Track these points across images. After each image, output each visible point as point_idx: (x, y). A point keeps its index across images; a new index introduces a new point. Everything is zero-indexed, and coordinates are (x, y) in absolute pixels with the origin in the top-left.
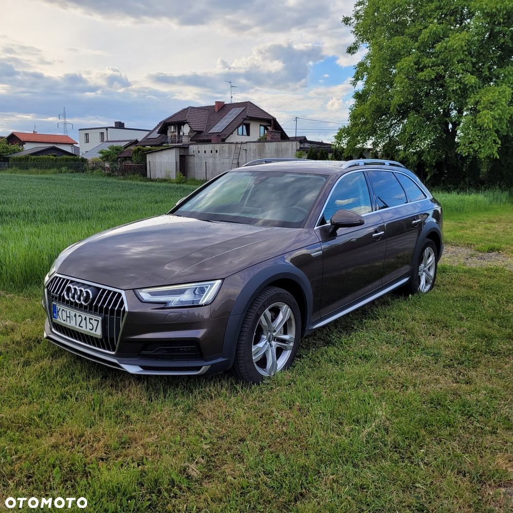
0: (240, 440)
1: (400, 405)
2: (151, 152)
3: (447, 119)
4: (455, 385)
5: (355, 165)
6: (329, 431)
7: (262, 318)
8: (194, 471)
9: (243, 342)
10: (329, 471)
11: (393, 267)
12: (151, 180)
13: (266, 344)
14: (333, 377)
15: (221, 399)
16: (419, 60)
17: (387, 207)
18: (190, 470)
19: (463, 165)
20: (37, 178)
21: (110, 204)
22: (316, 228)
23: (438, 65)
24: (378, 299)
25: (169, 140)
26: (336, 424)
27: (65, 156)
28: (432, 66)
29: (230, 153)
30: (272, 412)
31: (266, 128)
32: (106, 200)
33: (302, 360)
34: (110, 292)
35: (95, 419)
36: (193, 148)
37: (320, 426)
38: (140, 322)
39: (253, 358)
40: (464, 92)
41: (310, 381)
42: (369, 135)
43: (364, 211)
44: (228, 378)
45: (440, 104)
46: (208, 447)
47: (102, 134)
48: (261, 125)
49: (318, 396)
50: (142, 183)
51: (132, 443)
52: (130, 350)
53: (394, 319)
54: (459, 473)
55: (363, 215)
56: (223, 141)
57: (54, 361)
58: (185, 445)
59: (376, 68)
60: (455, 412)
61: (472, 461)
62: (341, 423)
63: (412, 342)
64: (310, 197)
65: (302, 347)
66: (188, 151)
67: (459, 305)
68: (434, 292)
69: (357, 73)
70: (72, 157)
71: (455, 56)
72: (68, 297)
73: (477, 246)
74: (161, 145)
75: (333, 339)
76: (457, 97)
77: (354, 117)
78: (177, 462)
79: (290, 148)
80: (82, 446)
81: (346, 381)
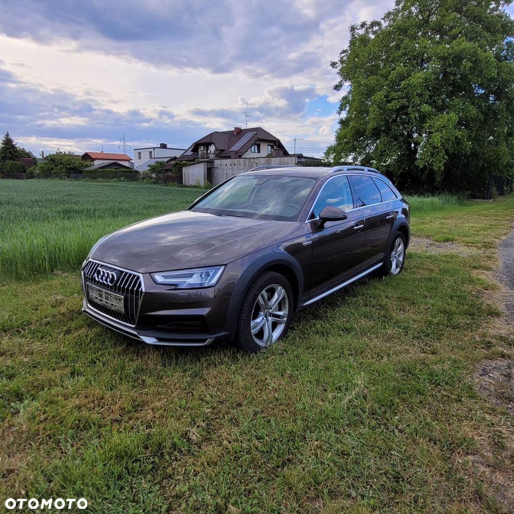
0: (237, 405)
1: (377, 374)
2: (185, 165)
3: (410, 140)
4: (422, 355)
5: (340, 170)
6: (315, 398)
7: (260, 297)
8: (195, 434)
9: (243, 318)
10: (314, 436)
11: (370, 254)
12: (186, 186)
13: (263, 319)
14: (319, 347)
15: (223, 366)
16: (388, 94)
17: (365, 205)
18: (191, 434)
19: (422, 175)
20: (103, 185)
21: (151, 204)
22: (307, 222)
23: (403, 98)
24: (357, 280)
25: (200, 157)
26: (321, 391)
27: (123, 169)
28: (398, 99)
29: (245, 166)
30: (266, 379)
31: (272, 147)
32: (150, 201)
33: (294, 332)
34: (130, 275)
35: (116, 383)
36: (217, 162)
37: (307, 392)
38: (155, 300)
39: (252, 331)
40: (423, 118)
41: (300, 351)
42: (350, 152)
43: (348, 209)
44: (230, 348)
45: (405, 128)
46: (209, 410)
47: (151, 152)
48: (268, 145)
49: (307, 365)
50: (179, 188)
51: (144, 406)
52: (147, 324)
53: (370, 297)
54: (430, 440)
55: (346, 212)
56: (240, 157)
57: (89, 330)
58: (189, 410)
59: (356, 101)
60: (424, 380)
61: (441, 429)
62: (325, 390)
63: (386, 317)
64: (305, 192)
65: (294, 320)
66: (213, 165)
67: (423, 285)
68: (403, 274)
69: (341, 105)
70: (128, 170)
71: (415, 90)
72: (98, 278)
73: (435, 237)
74: (193, 160)
75: (321, 314)
76: (417, 122)
77: (339, 138)
78: (180, 426)
79: (291, 162)
80: (102, 408)
81: (330, 351)
